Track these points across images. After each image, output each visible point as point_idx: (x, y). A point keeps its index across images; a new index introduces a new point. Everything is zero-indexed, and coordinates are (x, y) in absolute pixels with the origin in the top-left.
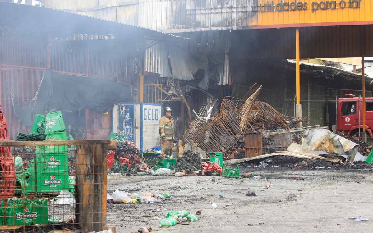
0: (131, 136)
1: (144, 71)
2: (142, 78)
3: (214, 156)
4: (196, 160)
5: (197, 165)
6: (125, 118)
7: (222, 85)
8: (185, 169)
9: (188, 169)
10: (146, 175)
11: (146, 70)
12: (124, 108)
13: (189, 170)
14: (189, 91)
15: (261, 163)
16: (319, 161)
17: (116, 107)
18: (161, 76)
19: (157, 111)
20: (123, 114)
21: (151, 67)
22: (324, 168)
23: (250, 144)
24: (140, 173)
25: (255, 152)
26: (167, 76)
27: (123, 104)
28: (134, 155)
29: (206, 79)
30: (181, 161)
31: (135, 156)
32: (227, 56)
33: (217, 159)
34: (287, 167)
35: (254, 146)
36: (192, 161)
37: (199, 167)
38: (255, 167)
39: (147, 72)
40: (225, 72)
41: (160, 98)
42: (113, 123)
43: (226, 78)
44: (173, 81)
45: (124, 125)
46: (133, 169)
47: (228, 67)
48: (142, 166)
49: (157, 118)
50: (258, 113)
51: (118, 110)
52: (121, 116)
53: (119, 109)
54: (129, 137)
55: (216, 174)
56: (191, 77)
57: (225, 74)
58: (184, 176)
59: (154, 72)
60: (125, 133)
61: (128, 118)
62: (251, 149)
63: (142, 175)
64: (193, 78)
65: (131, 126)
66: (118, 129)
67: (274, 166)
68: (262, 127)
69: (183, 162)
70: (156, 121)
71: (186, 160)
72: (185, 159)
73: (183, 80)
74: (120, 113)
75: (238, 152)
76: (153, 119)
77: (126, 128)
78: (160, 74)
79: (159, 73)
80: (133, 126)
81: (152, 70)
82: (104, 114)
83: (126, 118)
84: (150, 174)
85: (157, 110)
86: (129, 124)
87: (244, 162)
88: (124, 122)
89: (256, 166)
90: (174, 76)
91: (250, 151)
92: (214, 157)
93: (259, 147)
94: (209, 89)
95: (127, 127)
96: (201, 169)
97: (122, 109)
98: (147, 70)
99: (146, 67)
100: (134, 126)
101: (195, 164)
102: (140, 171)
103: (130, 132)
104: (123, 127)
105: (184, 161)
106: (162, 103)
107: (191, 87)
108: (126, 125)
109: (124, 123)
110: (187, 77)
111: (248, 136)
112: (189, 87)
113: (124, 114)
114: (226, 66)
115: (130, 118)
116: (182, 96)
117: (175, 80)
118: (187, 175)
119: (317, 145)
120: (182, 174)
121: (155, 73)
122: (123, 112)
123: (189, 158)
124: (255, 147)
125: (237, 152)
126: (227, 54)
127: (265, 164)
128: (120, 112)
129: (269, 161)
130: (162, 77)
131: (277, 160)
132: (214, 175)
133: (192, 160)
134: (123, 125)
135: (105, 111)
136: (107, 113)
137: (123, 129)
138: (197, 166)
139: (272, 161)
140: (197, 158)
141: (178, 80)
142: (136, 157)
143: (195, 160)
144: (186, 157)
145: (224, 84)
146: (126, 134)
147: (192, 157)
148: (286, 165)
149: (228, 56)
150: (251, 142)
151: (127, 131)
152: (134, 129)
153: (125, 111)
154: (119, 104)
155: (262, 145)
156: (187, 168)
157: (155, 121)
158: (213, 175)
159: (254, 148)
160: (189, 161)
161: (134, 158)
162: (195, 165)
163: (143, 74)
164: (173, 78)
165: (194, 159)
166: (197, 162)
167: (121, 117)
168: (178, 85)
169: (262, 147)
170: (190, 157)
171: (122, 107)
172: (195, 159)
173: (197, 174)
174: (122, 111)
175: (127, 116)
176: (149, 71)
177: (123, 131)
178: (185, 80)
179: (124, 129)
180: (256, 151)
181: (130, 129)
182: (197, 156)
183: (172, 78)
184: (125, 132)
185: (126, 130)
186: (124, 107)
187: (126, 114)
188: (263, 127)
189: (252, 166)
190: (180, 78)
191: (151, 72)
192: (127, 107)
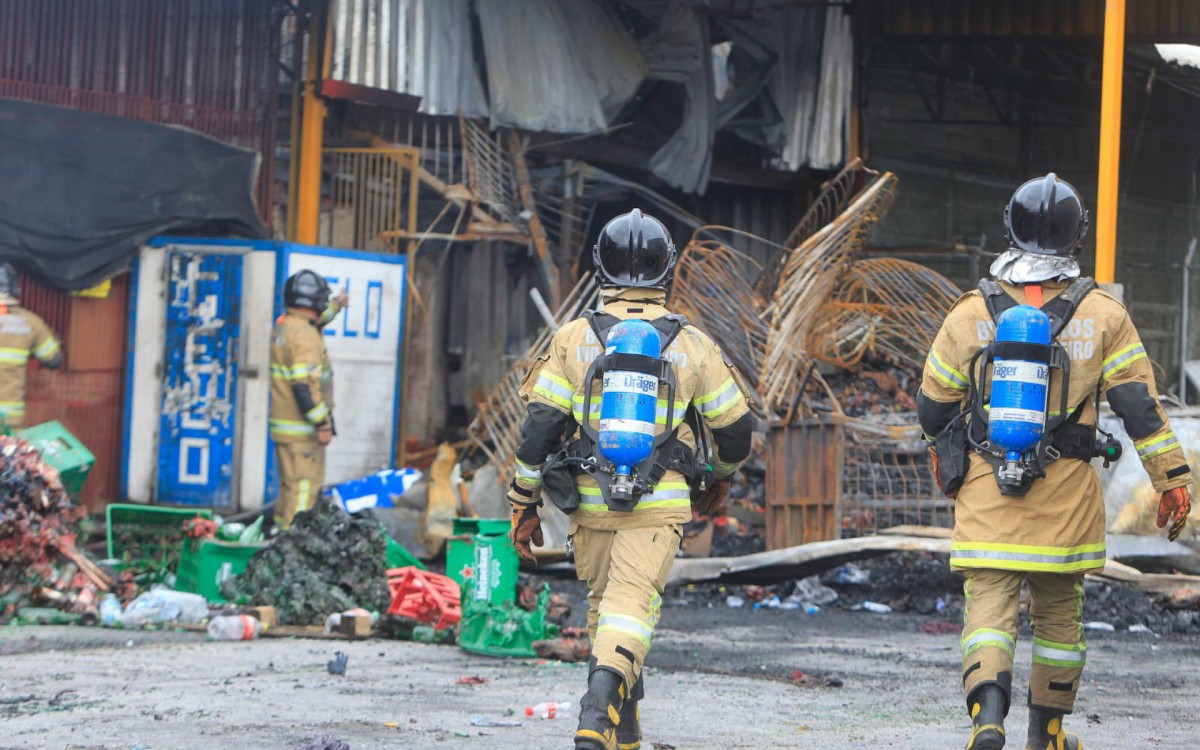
0: (221, 414)
1: (325, 74)
2: (315, 114)
3: (470, 535)
4: (357, 554)
5: (361, 581)
6: (195, 321)
7: (805, 167)
8: (283, 601)
9: (293, 602)
10: (66, 623)
11: (338, 75)
12: (193, 269)
13: (298, 605)
14: (580, 193)
15: (802, 584)
16: (1102, 589)
17: (152, 262)
18: (427, 108)
19: (375, 291)
20: (185, 299)
21: (370, 60)
22: (1110, 627)
23: (789, 483)
24: (33, 614)
25: (810, 526)
26: (458, 111)
27: (186, 248)
28: (20, 517)
29: (697, 133)
30: (277, 559)
31: (25, 522)
32: (838, 18)
33: (484, 551)
34: (933, 612)
35: (807, 494)
36: (332, 561)
37: (367, 592)
38: (766, 607)
39: (345, 84)
40: (827, 102)
41: (404, 226)
42: (133, 343)
43: (831, 132)
44: (493, 136)
45: (189, 358)
46: (8, 592)
47: (845, 76)
48: (67, 576)
49: (372, 328)
50: (884, 321)
51: (163, 278)
52: (179, 310)
53: (166, 272)
54: (214, 423)
55: (436, 635)
56: (592, 122)
57: (825, 115)
58: (263, 636)
59: (384, 86)
60: (195, 401)
61: (212, 320)
62: (793, 507)
63: (42, 622)
64: (602, 124)
65: (223, 365)
66: (158, 374)
67: (868, 605)
68: (892, 394)
69: (283, 561)
70: (370, 341)
71: (304, 551)
72: (296, 546)
73: (544, 135)
74: (170, 292)
75: (740, 521)
76: (349, 334)
77: (201, 375)
78: (417, 100)
79: (416, 90)
80: (234, 365)
81: (371, 76)
82: (85, 293)
83: (201, 323)
84: (88, 619)
85: (379, 285)
86: (216, 354)
87: (717, 575)
88: (190, 339)
89: (775, 602)
90: (500, 109)
91: (788, 522)
92: (467, 540)
93: (828, 502)
94: (712, 187)
95: (205, 369)
96: (378, 602)
97: (183, 274)
98: (346, 72)
99: (340, 59)
100: (241, 365)
101: (348, 579)
102: (41, 602)
103: (220, 394)
104: (181, 365)
105: (292, 556)
106: (412, 250)
107: (591, 172)
108: (198, 360)
109: (190, 347)
110: (568, 119)
111: (782, 440)
112: (576, 169)
113: (192, 296)
114: (835, 72)
115: (219, 323)
116: (526, 215)
117: (505, 135)
118: (281, 630)
119: (1143, 505)
120: (247, 628)
121: (391, 94)
122: (186, 291)
123: (316, 543)
124: (811, 501)
125: (732, 521)
126: (839, 10)
127: (823, 594)
128: (172, 286)
129: (857, 575)
130: (433, 111)
131: (900, 573)
132: (423, 638)
133: (337, 551)
134: (183, 355)
135: (92, 278)
136: (102, 290)
137: (185, 378)
138: (358, 588)
139: (873, 578)
140: (362, 545)
141: (522, 133)
142: (35, 527)
143: (349, 557)
144: (302, 538)
145: (814, 165)
146: (199, 405)
147: (335, 539)
148: (929, 603)
149: (847, 19)
150: (796, 477)
151: (203, 391)
152: (241, 380)
153: (199, 283)
154: (171, 247)
155: (839, 489)
156: (288, 594)
157: (361, 341)
158: (417, 639)
159: (804, 502)
160: (316, 560)
161: (19, 532)
162: (345, 579)
163: (318, 94)
164: (493, 125)
165: (346, 549)
166: (362, 568)
167: (177, 315)
168: (520, 160)
169: (839, 498)
170: (325, 538)
171: (185, 262)
172: (353, 550)
173: (335, 628)
174: (181, 285)
175: (208, 309)
176: (354, 79)
177: (181, 385)
178: (558, 136)
179: (188, 379)
180: (814, 523)
181: (221, 379)
182: (368, 535)
183: (487, 120)
184: (192, 395)
185: (197, 381)
186: (190, 260)
187: (200, 299)
188: (901, 395)
189: (750, 599)
190: (532, 121)
191: (369, 82)
192: (209, 263)
